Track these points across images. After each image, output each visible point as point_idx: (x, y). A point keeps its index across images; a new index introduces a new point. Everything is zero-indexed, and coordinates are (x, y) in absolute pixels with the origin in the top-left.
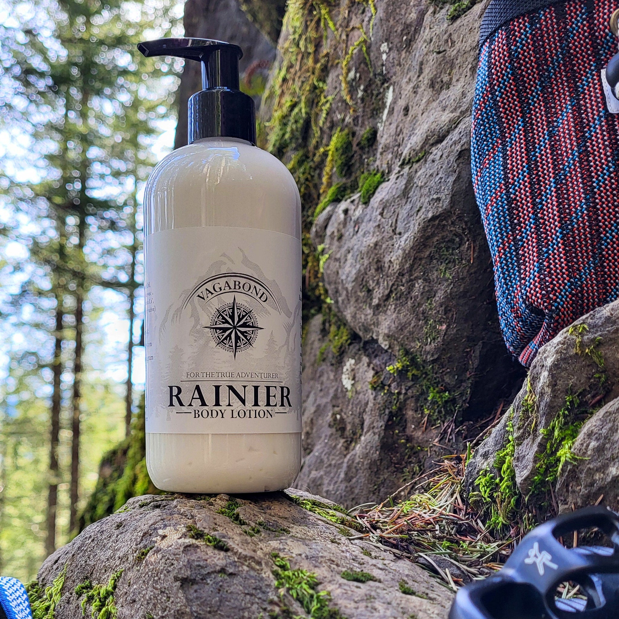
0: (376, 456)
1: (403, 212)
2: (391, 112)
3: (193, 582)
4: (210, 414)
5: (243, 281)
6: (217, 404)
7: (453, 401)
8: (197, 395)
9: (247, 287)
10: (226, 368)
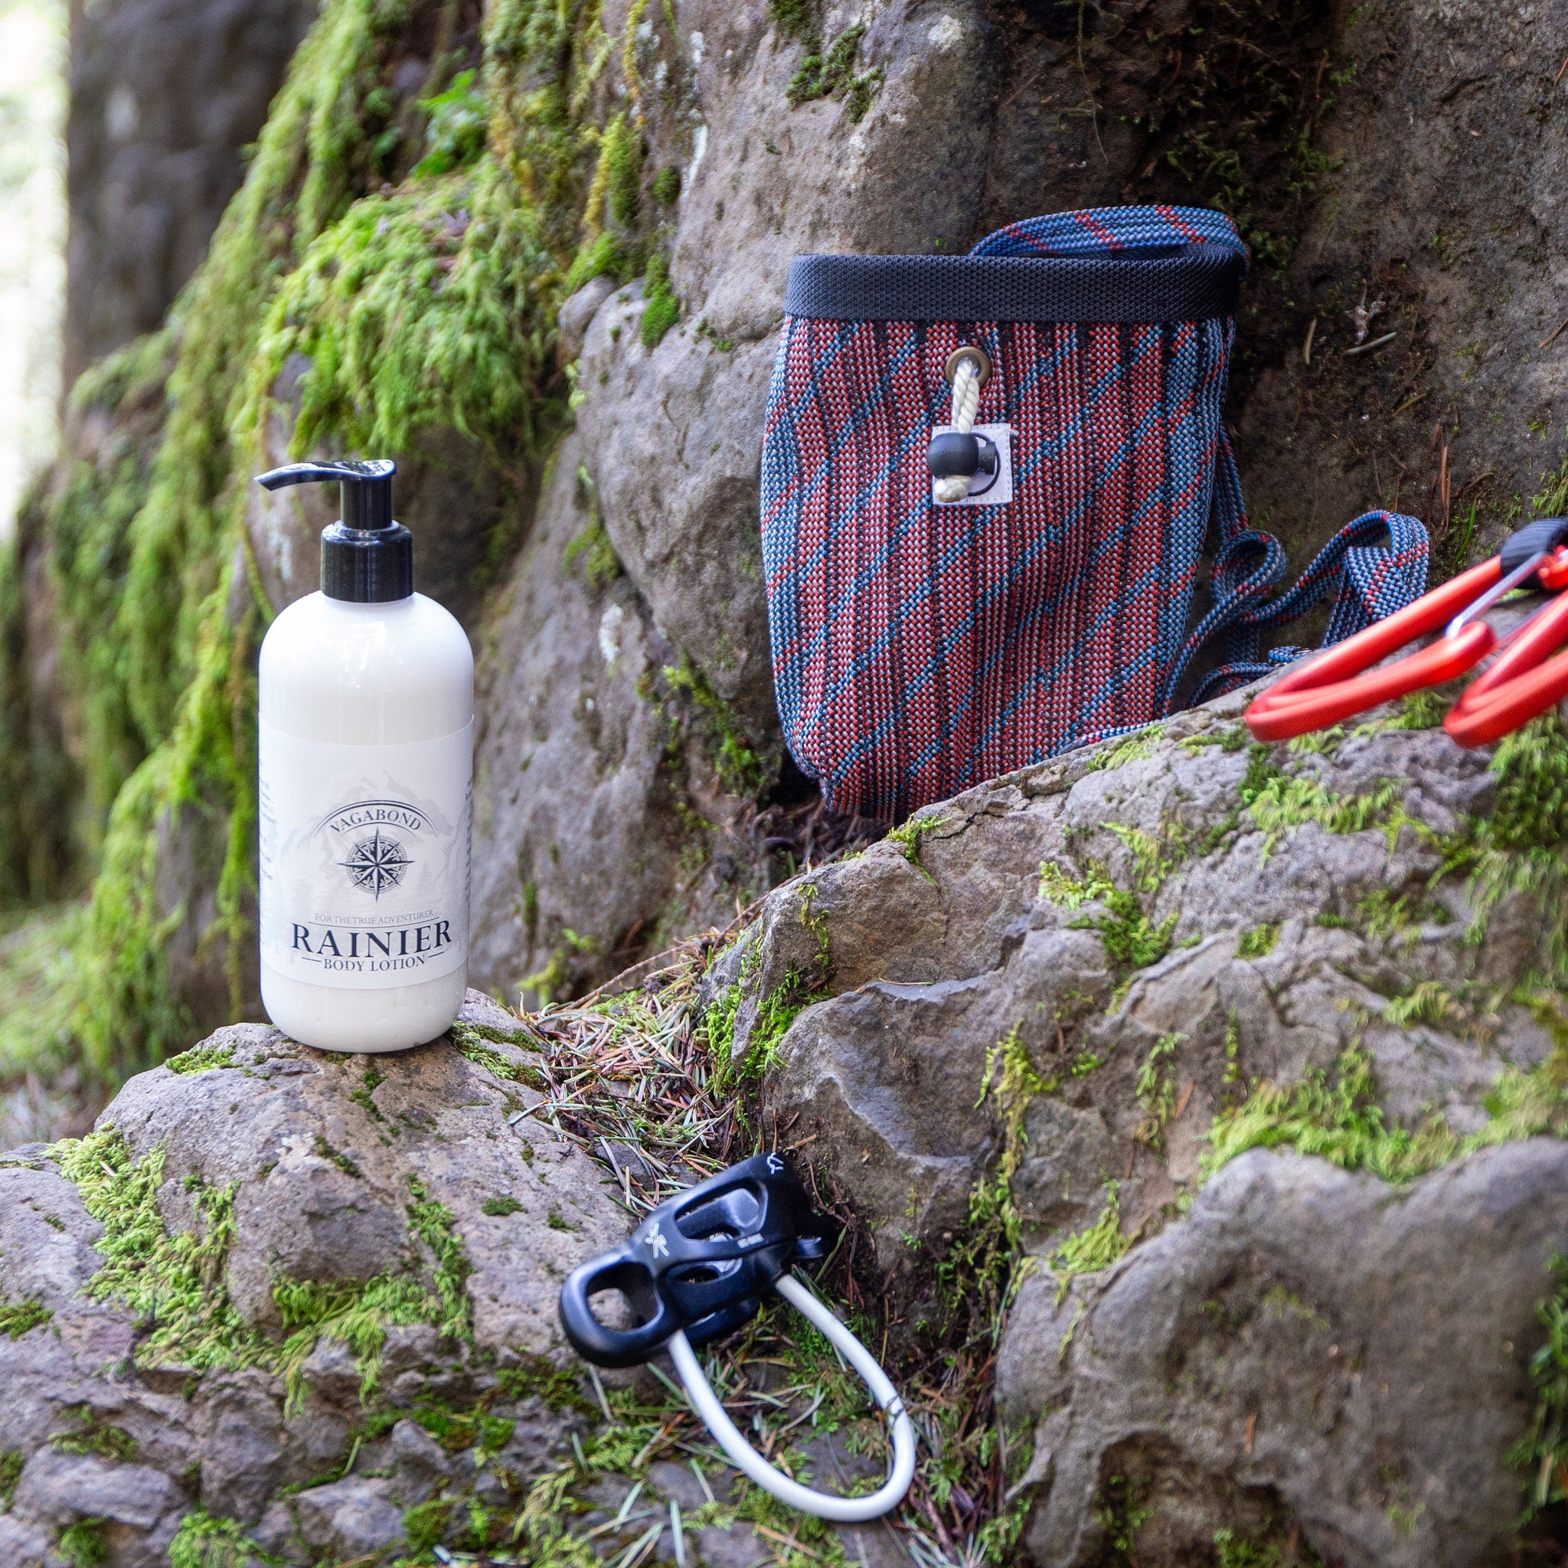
4: (345, 966)
5: (388, 809)
6: (354, 954)
7: (757, 768)
8: (328, 942)
9: (393, 816)
10: (366, 913)
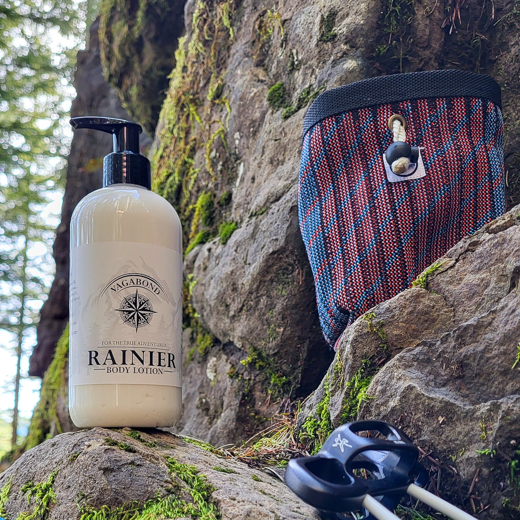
0: (233, 426)
1: (252, 249)
2: (242, 180)
3: (112, 470)
4: (119, 370)
5: (143, 279)
6: (124, 363)
7: (289, 383)
8: (109, 357)
9: (145, 283)
10: (131, 339)
